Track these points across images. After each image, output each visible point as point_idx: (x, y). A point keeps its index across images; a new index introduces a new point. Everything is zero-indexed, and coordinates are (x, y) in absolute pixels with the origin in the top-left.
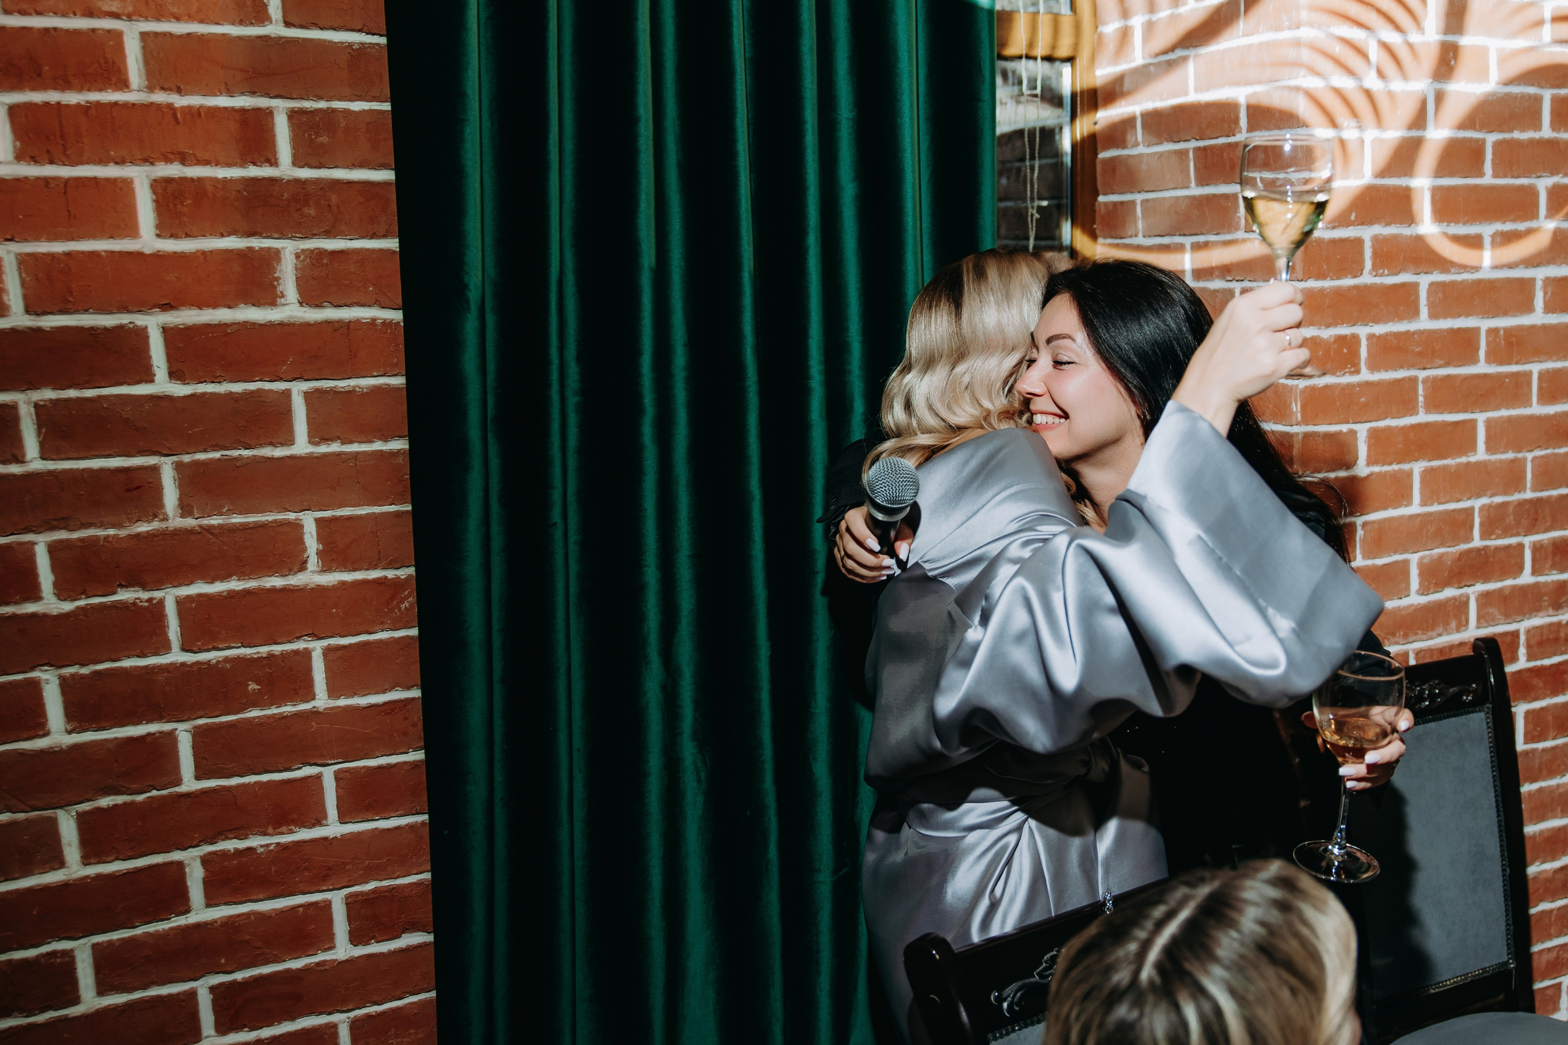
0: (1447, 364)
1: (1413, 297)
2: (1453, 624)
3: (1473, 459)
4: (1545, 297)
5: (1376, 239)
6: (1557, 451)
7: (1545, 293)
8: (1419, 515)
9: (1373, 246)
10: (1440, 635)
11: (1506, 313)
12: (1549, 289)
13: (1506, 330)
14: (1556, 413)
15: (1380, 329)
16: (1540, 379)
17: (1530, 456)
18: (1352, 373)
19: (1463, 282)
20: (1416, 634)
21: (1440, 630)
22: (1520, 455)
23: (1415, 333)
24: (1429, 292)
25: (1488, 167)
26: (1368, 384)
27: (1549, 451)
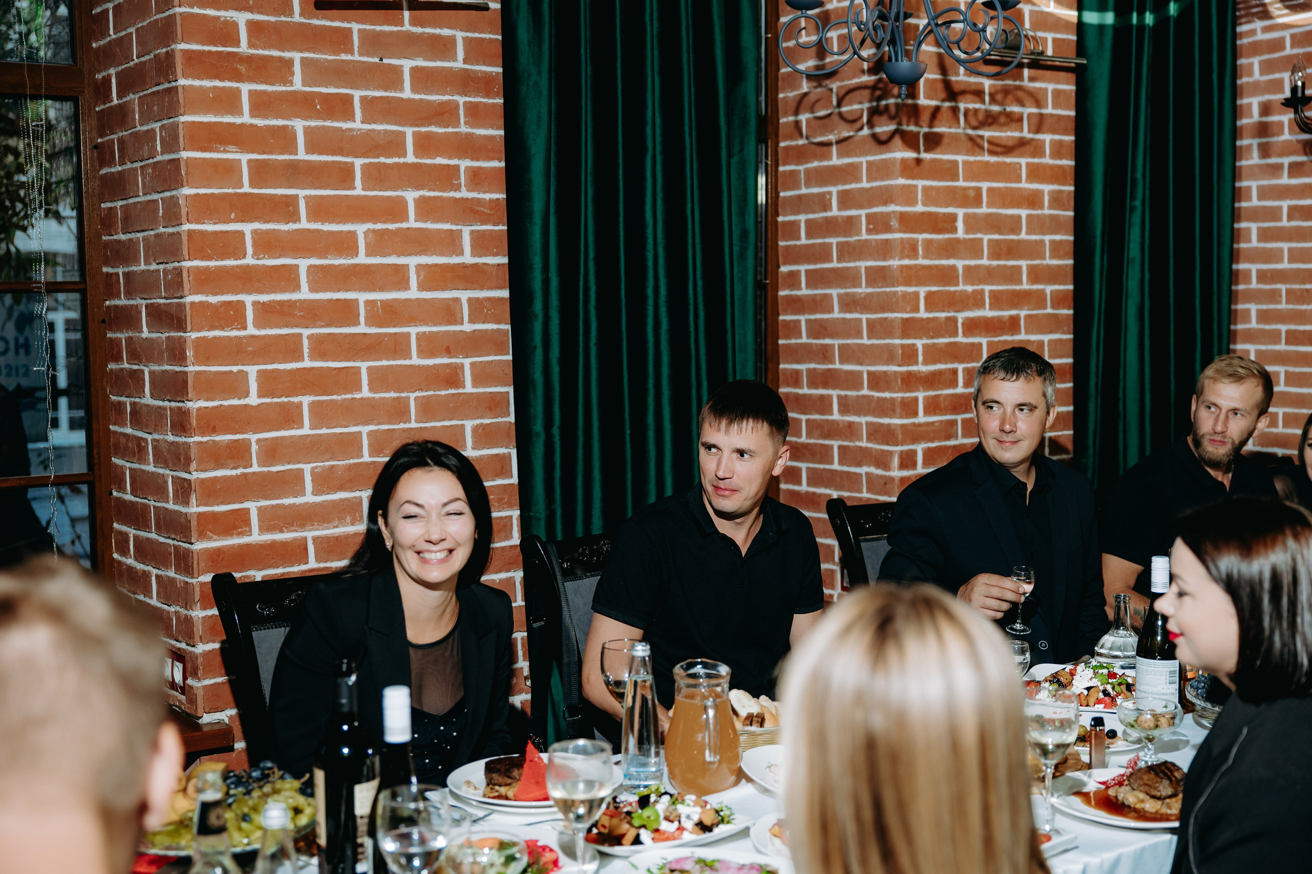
0: (328, 325)
1: (293, 276)
2: (348, 519)
3: (358, 396)
4: (418, 279)
5: (255, 232)
6: (437, 393)
7: (418, 276)
8: (309, 435)
9: (253, 238)
10: (337, 527)
11: (381, 290)
12: (422, 273)
13: (382, 301)
14: (435, 365)
15: (264, 298)
16: (418, 339)
17: (413, 396)
18: (238, 329)
19: (340, 265)
20: (313, 525)
21: (336, 523)
22: (403, 395)
23: (296, 301)
24: (308, 271)
25: (358, 182)
26: (253, 337)
27: (431, 393)
